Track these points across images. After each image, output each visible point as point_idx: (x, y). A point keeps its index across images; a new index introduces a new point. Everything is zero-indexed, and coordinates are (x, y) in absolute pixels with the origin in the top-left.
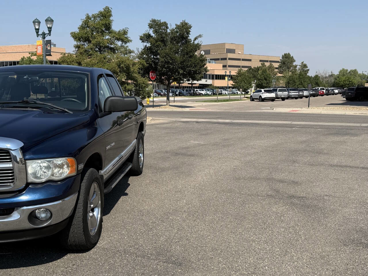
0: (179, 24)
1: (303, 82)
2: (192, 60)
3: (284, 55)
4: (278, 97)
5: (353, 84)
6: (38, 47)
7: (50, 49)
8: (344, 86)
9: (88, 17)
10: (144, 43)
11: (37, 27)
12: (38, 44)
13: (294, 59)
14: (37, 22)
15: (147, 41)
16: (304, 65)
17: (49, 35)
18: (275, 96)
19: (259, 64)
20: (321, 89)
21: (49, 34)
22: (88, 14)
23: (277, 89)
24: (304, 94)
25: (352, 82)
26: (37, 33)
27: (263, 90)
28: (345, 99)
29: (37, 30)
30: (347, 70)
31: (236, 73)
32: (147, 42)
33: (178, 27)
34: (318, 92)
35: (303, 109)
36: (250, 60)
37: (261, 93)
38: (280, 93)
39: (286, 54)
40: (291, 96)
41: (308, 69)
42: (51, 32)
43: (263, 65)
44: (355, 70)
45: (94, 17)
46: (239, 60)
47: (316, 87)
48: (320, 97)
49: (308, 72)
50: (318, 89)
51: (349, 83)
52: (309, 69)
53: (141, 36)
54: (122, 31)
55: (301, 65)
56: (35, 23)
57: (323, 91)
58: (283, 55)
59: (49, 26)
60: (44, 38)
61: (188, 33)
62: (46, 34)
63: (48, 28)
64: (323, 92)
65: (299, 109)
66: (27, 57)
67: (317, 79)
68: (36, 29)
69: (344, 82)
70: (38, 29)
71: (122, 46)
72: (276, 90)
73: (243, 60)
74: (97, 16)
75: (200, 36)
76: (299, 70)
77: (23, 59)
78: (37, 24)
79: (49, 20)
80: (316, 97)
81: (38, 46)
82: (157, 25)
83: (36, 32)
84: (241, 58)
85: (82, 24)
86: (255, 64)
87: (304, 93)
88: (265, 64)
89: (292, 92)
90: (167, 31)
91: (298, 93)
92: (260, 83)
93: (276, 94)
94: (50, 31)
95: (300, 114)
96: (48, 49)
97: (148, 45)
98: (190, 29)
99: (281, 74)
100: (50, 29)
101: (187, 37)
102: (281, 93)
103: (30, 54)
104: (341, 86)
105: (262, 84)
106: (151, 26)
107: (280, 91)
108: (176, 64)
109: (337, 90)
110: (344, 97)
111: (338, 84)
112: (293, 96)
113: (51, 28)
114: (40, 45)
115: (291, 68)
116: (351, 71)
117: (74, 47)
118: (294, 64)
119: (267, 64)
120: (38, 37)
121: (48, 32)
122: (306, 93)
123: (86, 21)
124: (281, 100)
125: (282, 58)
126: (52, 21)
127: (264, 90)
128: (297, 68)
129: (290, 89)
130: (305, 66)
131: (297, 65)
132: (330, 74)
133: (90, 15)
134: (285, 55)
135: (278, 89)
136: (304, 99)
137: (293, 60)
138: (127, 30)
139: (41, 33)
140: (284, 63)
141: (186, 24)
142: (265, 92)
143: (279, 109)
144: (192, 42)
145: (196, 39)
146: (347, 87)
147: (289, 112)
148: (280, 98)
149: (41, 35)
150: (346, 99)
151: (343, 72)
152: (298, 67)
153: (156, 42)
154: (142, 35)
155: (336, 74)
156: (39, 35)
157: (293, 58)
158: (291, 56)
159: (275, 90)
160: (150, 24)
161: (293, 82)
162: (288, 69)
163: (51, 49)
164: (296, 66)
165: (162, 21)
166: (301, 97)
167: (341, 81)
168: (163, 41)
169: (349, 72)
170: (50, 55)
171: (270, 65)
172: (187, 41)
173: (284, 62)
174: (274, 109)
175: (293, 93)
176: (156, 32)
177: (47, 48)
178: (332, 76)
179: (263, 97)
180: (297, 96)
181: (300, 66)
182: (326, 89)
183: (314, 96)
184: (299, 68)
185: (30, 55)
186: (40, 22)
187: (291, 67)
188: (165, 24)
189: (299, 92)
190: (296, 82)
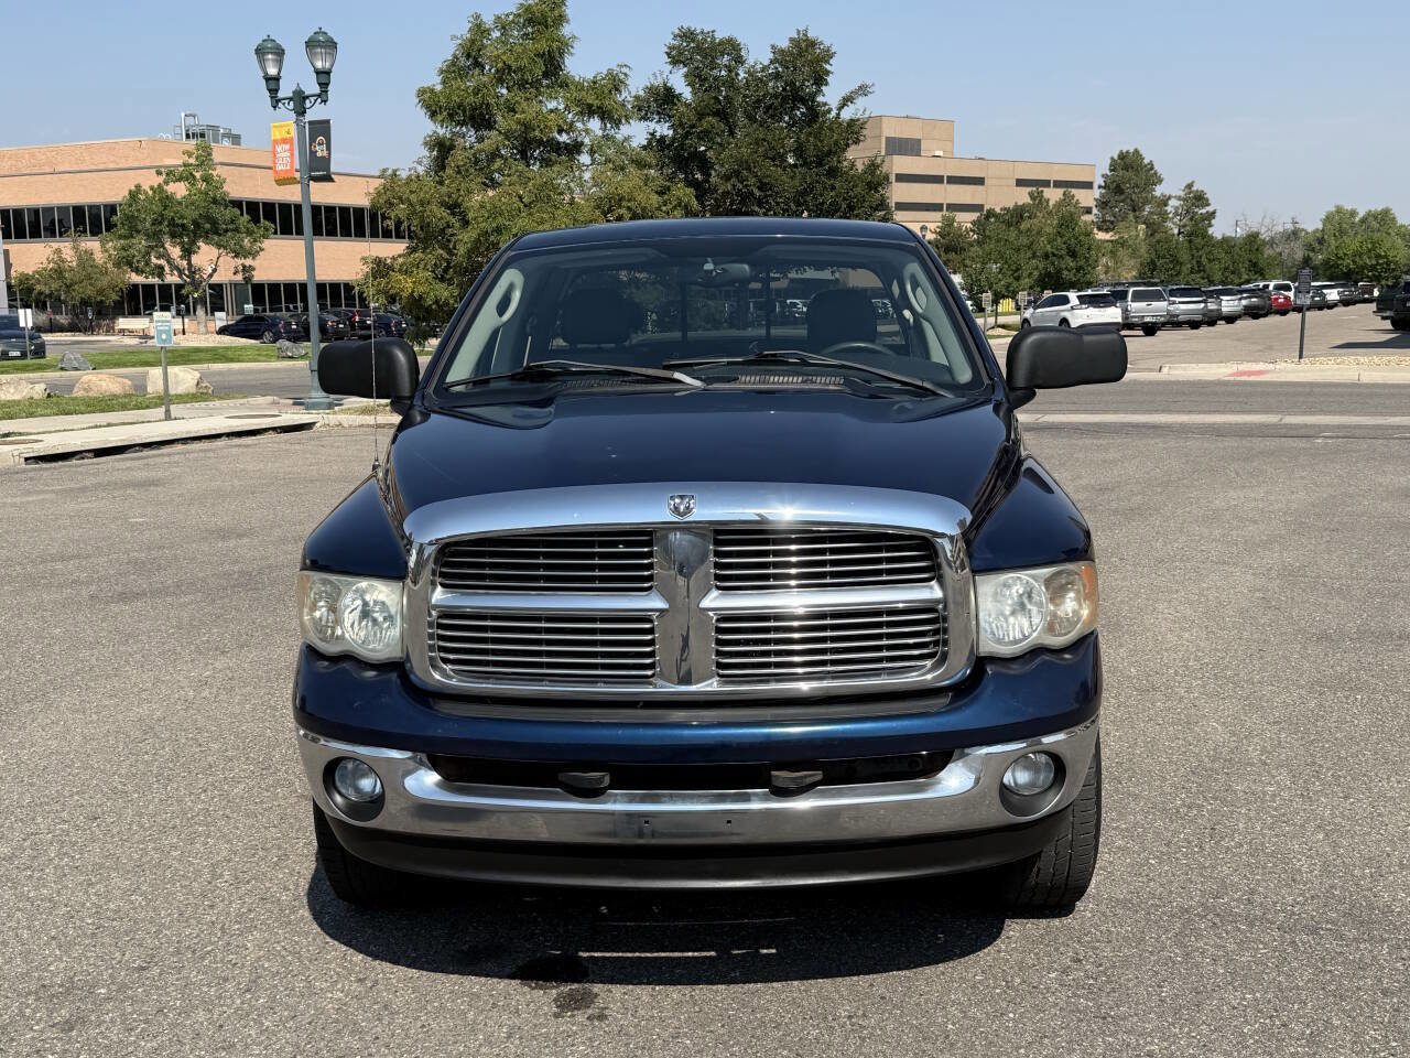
0: (784, 44)
1: (1204, 260)
2: (837, 185)
3: (1116, 157)
4: (1129, 321)
5: (1392, 266)
6: (279, 149)
7: (325, 153)
8: (1357, 273)
9: (479, 30)
10: (648, 123)
11: (272, 71)
12: (277, 135)
13: (1156, 173)
14: (269, 50)
15: (658, 113)
16: (1195, 197)
17: (319, 100)
18: (1120, 320)
19: (1023, 197)
20: (1278, 288)
21: (319, 96)
22: (478, 17)
23: (1127, 292)
24: (1224, 309)
25: (1386, 256)
26: (273, 91)
27: (1073, 296)
28: (1388, 325)
29: (273, 83)
30: (1353, 213)
31: (935, 232)
32: (657, 117)
33: (781, 57)
34: (1270, 299)
35: (1278, 367)
36: (979, 181)
37: (1068, 306)
38: (1137, 308)
39: (1127, 152)
40: (1178, 316)
41: (1210, 209)
42: (330, 88)
43: (1038, 198)
44: (1386, 212)
45: (503, 25)
46: (937, 179)
47: (1256, 280)
48: (1277, 318)
49: (1213, 222)
50: (1267, 286)
51: (1374, 262)
52: (1214, 212)
53: (635, 97)
54: (603, 79)
55: (1182, 194)
56: (264, 54)
57: (1286, 293)
58: (1112, 158)
59: (319, 65)
60: (301, 112)
61: (820, 79)
62: (307, 97)
63: (318, 72)
64: (1286, 298)
65: (1261, 366)
66: (152, 188)
67: (1257, 250)
68: (268, 79)
69: (1357, 259)
70: (277, 79)
71: (607, 137)
72: (1122, 296)
73: (953, 180)
74: (513, 22)
75: (863, 90)
76: (1176, 214)
77: (133, 195)
78: (273, 60)
79: (320, 44)
80: (1262, 320)
81: (276, 142)
82: (699, 49)
83: (270, 91)
84: (946, 173)
85: (455, 57)
86: (1002, 196)
87: (1223, 303)
88: (1044, 194)
89: (1180, 303)
90: (737, 74)
91: (1202, 305)
92: (1052, 269)
93: (1125, 311)
94: (324, 85)
95: (1282, 384)
96: (319, 154)
97: (664, 130)
98: (827, 62)
99: (1107, 231)
100: (323, 77)
101: (813, 96)
102: (1143, 305)
103: (159, 173)
104: (1345, 273)
105: (1059, 271)
106: (676, 58)
107: (1138, 297)
108: (778, 204)
109: (1335, 291)
110: (1384, 318)
111: (1332, 266)
112: (1181, 318)
113: (328, 73)
114: (284, 141)
115: (1147, 208)
116: (1369, 214)
117: (426, 144)
118: (1159, 191)
119: (1053, 195)
120: (275, 107)
121: (317, 90)
122: (1229, 304)
123: (473, 42)
124: (1141, 333)
125: (1111, 170)
126: (331, 45)
127: (1078, 297)
128: (1169, 209)
129: (1173, 290)
130: (1200, 199)
131: (1169, 198)
132: (1290, 227)
133: (488, 19)
134: (1122, 156)
135: (1131, 290)
136: (1222, 326)
137: (1150, 177)
138: (626, 74)
139: (291, 95)
140: (1118, 190)
141: (812, 44)
142: (1081, 303)
143: (1185, 369)
144: (833, 114)
145: (847, 101)
146: (1368, 277)
147: (1232, 378)
148: (1138, 325)
149: (291, 99)
150: (1393, 324)
151: (1339, 222)
152: (1173, 202)
153: (700, 120)
154: (641, 93)
155: (1310, 230)
156: (280, 100)
157: (1152, 168)
158: (1146, 161)
159: (1118, 297)
160: (672, 48)
161: (1171, 262)
162: (1134, 211)
163: (329, 154)
164: (1164, 201)
165: (719, 36)
166: (1211, 320)
167: (1345, 254)
168: (722, 114)
169: (1363, 221)
170: (328, 178)
171: (1062, 197)
172: (815, 114)
173: (1118, 186)
174: (1165, 370)
175: (1184, 307)
176: (695, 78)
177: (313, 153)
178: (1295, 234)
179: (1074, 323)
180: (1198, 318)
181: (1179, 198)
182: (1296, 288)
183: (1256, 316)
184: (1177, 208)
185: (161, 179)
186: (283, 50)
187: (1144, 204)
188: (732, 48)
189: (1205, 302)
190: (1181, 264)
